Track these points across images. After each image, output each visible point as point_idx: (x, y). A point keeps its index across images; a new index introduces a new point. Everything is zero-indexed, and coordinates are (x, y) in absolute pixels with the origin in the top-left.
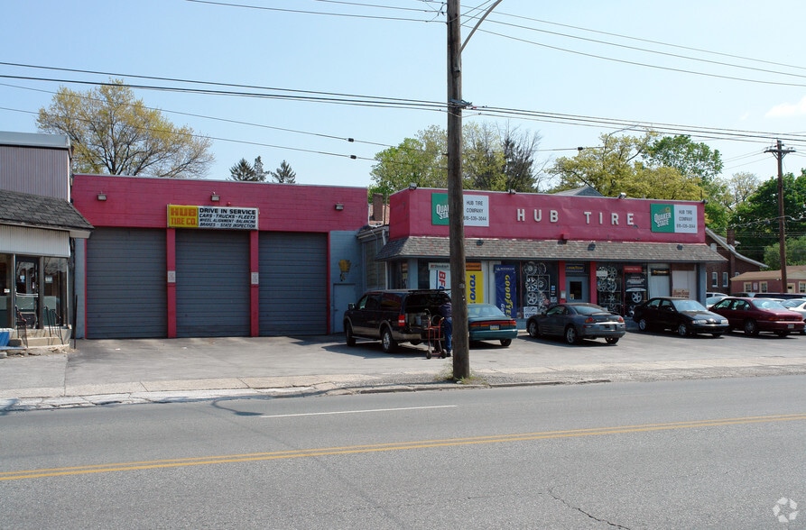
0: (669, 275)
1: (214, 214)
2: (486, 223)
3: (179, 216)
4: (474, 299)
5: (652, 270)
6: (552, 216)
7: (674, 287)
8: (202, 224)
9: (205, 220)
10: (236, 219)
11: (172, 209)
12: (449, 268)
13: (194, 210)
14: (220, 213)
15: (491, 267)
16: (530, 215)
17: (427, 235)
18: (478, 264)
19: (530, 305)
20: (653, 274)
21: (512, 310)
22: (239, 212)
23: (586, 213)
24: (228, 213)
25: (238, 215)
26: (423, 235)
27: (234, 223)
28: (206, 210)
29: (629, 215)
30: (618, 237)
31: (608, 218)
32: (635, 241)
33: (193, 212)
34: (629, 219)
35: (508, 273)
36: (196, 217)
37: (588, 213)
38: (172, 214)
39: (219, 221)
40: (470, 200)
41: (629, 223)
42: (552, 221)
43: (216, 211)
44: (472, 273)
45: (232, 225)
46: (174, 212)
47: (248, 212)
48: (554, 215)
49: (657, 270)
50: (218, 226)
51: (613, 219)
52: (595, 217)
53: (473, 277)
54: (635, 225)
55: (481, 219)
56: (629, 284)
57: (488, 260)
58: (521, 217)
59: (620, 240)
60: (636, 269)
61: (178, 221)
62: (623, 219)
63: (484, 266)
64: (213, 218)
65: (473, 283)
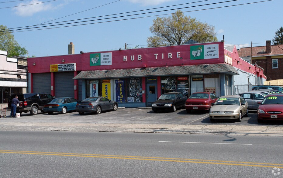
0: (203, 80)
1: (62, 66)
2: (111, 64)
3: (53, 68)
4: (107, 94)
5: (193, 78)
6: (139, 58)
7: (206, 86)
8: (59, 70)
9: (60, 69)
10: (68, 67)
11: (51, 66)
12: (98, 82)
13: (57, 66)
14: (64, 66)
15: (114, 81)
16: (129, 58)
17: (88, 70)
18: (109, 80)
19: (131, 97)
20: (193, 81)
21: (122, 99)
22: (69, 65)
23: (155, 54)
24: (66, 66)
25: (69, 66)
26: (87, 70)
27: (68, 69)
28: (60, 65)
29: (178, 53)
30: (172, 64)
31: (166, 56)
32: (180, 65)
33: (56, 67)
34: (178, 55)
35: (121, 83)
36: (57, 68)
37: (156, 55)
38: (51, 68)
39: (64, 69)
40: (104, 55)
41: (178, 57)
42: (139, 60)
43: (63, 65)
44: (106, 84)
45: (68, 70)
46: (52, 67)
47: (72, 65)
48: (140, 57)
49: (195, 78)
50: (63, 70)
51: (169, 56)
52: (159, 56)
53: (107, 86)
54: (181, 58)
55: (109, 62)
56: (179, 86)
57: (113, 78)
58: (125, 60)
59: (173, 66)
60: (184, 78)
61: (53, 70)
62: (175, 55)
63: (111, 81)
64: (62, 68)
65: (106, 88)
